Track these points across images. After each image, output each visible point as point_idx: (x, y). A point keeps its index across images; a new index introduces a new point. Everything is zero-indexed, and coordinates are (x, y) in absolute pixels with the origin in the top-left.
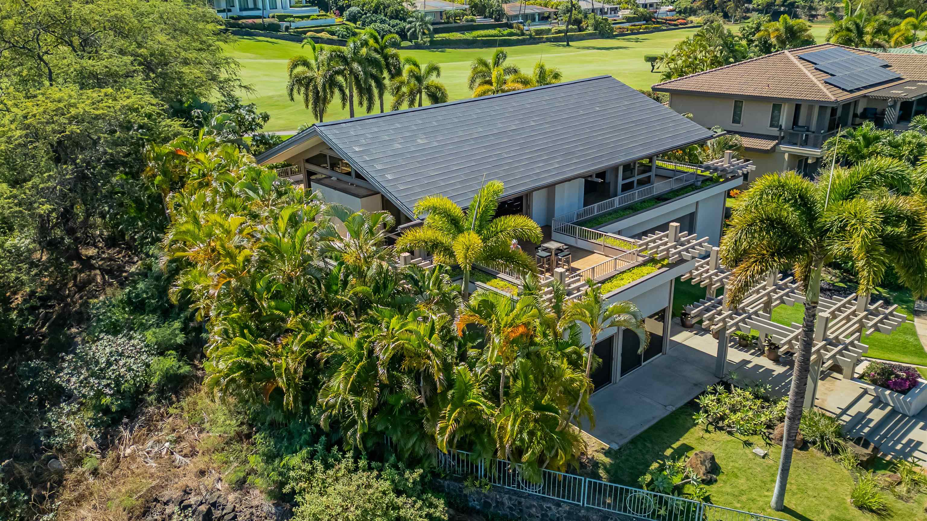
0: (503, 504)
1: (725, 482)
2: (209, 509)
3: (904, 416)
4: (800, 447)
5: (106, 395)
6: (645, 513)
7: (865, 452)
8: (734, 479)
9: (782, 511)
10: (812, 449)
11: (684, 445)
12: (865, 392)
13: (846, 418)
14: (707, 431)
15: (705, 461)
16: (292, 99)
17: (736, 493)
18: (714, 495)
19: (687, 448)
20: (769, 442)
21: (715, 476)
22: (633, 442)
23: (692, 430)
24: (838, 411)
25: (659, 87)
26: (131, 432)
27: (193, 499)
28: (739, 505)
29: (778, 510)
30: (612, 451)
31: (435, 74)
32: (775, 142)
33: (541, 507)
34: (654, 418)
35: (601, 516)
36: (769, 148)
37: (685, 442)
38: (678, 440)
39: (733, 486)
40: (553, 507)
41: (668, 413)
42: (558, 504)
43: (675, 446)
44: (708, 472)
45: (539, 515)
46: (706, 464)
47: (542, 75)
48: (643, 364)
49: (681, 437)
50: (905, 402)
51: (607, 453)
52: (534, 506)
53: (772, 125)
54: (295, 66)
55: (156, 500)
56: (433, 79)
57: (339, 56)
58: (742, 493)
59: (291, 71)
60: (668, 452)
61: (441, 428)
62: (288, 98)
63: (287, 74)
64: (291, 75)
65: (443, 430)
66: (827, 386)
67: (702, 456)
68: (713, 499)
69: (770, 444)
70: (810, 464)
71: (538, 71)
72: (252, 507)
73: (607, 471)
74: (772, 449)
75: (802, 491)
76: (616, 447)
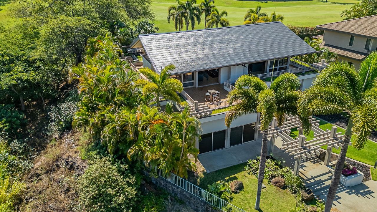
0: (161, 183)
1: (242, 194)
2: (73, 164)
3: (343, 185)
4: (282, 187)
5: (62, 121)
6: (204, 198)
7: (306, 196)
8: (246, 194)
9: (258, 210)
10: (288, 190)
11: (235, 177)
12: (330, 172)
13: (312, 181)
14: (249, 174)
15: (236, 184)
16: (169, 22)
17: (244, 199)
18: (235, 198)
19: (236, 178)
20: (270, 183)
21: (239, 191)
22: (216, 172)
23: (243, 172)
24: (309, 177)
25: (319, 27)
26: (67, 134)
27: (70, 160)
28: (243, 204)
29: (256, 209)
30: (206, 173)
31: (225, 15)
32: (365, 56)
33: (172, 187)
34: (231, 164)
35: (190, 195)
36: (360, 59)
37: (236, 176)
38: (234, 175)
39: (244, 196)
40: (176, 189)
41: (238, 164)
42: (178, 188)
43: (231, 177)
44: (237, 189)
45: (172, 190)
46: (237, 186)
47: (274, 18)
48: (243, 143)
49: (236, 174)
50: (344, 180)
51: (204, 173)
52: (170, 187)
53: (365, 48)
54: (170, 9)
55: (61, 158)
56: (224, 17)
57: (182, 7)
58: (246, 199)
59: (169, 12)
60: (227, 178)
61: (129, 152)
62: (167, 22)
63: (168, 12)
64: (169, 13)
65: (130, 152)
66: (314, 166)
67: (236, 182)
68: (234, 199)
69: (269, 184)
70: (282, 195)
71: (273, 16)
72: (83, 166)
73: (201, 180)
74: (269, 186)
75: (271, 205)
76: (208, 172)
